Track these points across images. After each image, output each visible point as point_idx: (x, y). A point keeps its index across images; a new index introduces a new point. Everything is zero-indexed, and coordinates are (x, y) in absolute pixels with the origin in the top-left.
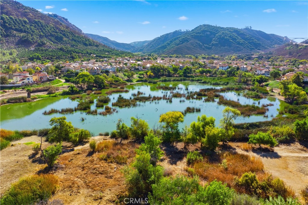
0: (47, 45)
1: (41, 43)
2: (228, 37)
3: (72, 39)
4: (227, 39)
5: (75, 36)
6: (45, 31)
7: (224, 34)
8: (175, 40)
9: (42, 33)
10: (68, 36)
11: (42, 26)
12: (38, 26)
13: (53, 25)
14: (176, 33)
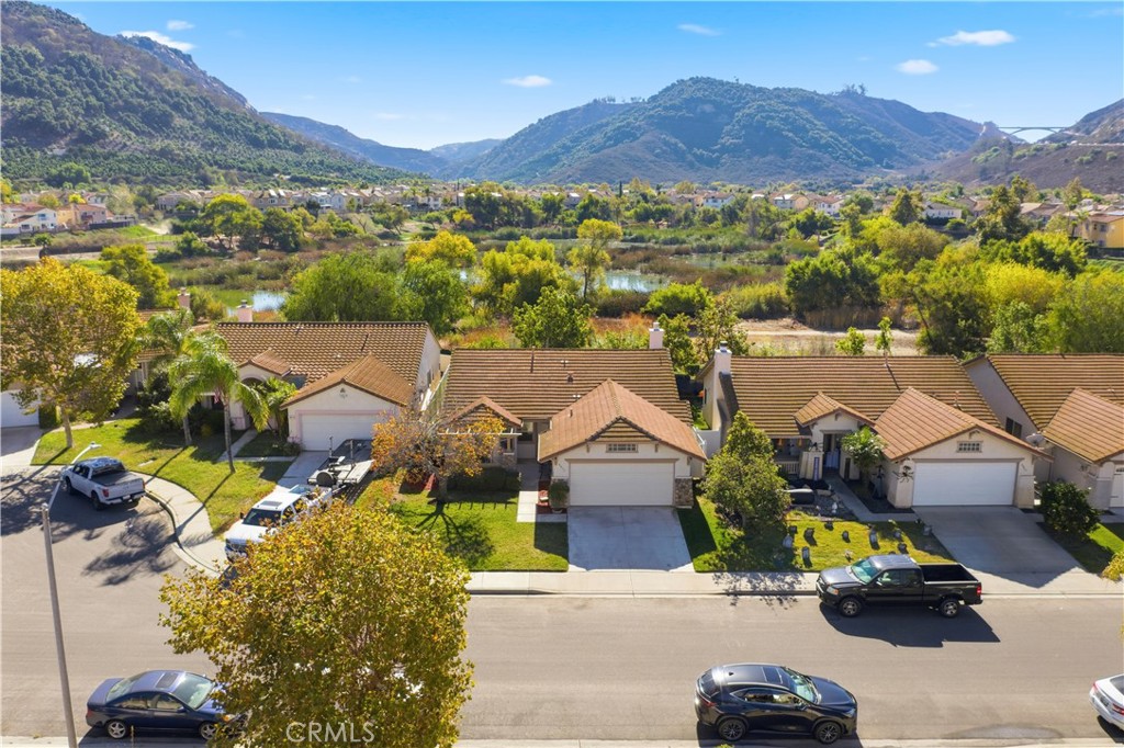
0: (111, 138)
1: (91, 133)
2: (776, 123)
3: (207, 121)
4: (775, 127)
5: (217, 113)
6: (106, 92)
7: (764, 111)
8: (591, 132)
9: (93, 100)
10: (190, 110)
11: (94, 74)
12: (80, 73)
13: (135, 71)
14: (594, 108)
